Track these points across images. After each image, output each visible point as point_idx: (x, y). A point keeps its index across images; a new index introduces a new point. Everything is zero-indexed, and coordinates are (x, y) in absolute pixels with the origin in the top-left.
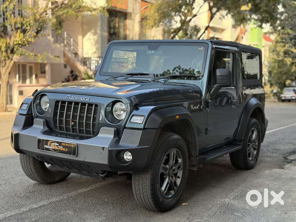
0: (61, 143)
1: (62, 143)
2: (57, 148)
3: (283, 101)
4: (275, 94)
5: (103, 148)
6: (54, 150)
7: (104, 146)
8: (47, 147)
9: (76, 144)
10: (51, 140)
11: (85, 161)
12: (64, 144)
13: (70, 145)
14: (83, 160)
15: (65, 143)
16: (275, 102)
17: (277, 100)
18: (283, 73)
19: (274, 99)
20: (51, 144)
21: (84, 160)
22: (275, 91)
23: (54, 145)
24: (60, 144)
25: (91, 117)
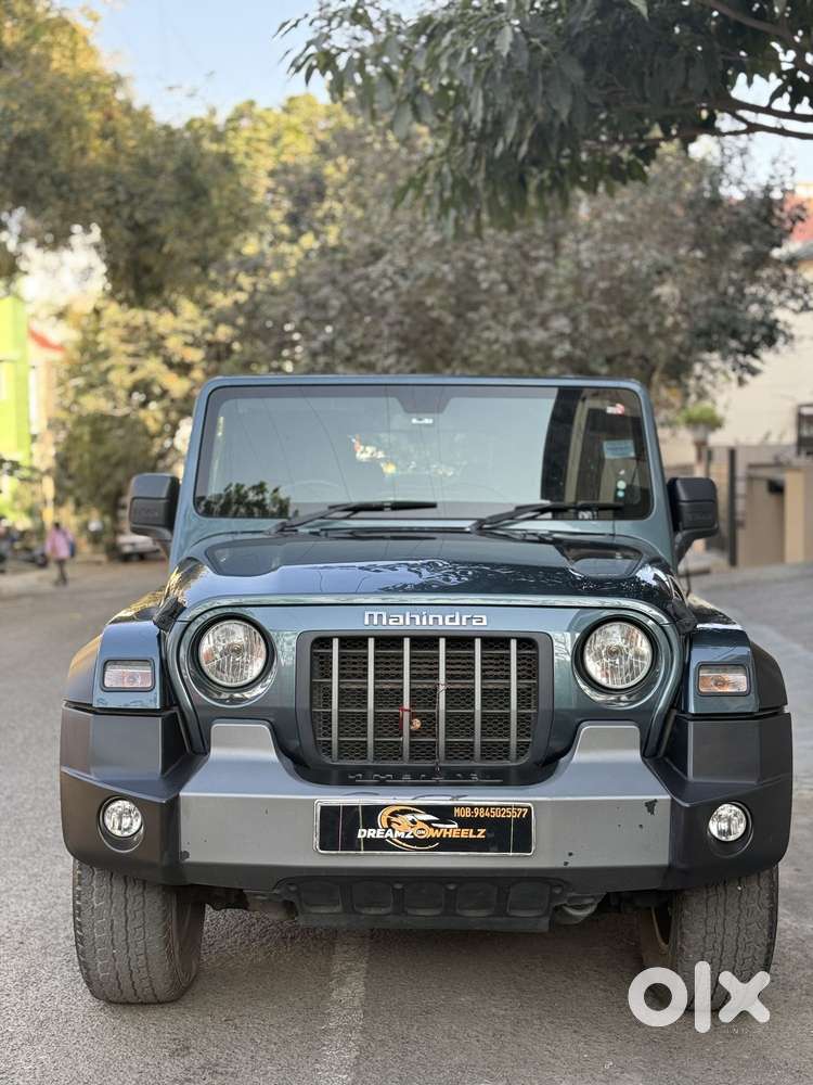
0: (451, 808)
1: (456, 811)
2: (430, 833)
3: (126, 558)
4: (95, 538)
5: (651, 806)
6: (415, 841)
7: (652, 798)
8: (371, 833)
9: (530, 804)
10: (393, 802)
11: (569, 865)
12: (467, 813)
13: (496, 814)
14: (561, 865)
15: (472, 808)
16: (99, 563)
17: (102, 557)
18: (114, 460)
19: (94, 552)
20: (394, 819)
21: (566, 863)
22: (94, 526)
23: (413, 822)
24: (444, 814)
25: (509, 690)
